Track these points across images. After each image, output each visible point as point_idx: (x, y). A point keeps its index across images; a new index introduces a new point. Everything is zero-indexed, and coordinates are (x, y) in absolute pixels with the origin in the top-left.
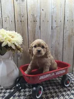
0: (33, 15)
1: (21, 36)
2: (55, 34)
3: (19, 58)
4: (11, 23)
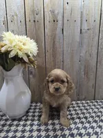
0: (53, 12)
3: (31, 76)
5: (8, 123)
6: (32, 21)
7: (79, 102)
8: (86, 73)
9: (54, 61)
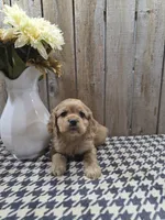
8: (145, 89)
9: (91, 68)
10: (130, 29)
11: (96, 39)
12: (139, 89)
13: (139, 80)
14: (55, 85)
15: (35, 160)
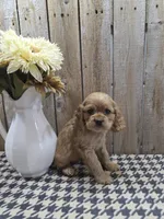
1: (58, 49)
2: (155, 44)
3: (59, 110)
4: (38, 21)
5: (20, 182)
6: (59, 16)
7: (142, 156)
10: (140, 42)
11: (103, 54)
12: (150, 104)
13: (150, 95)
14: (62, 101)
15: (38, 179)
